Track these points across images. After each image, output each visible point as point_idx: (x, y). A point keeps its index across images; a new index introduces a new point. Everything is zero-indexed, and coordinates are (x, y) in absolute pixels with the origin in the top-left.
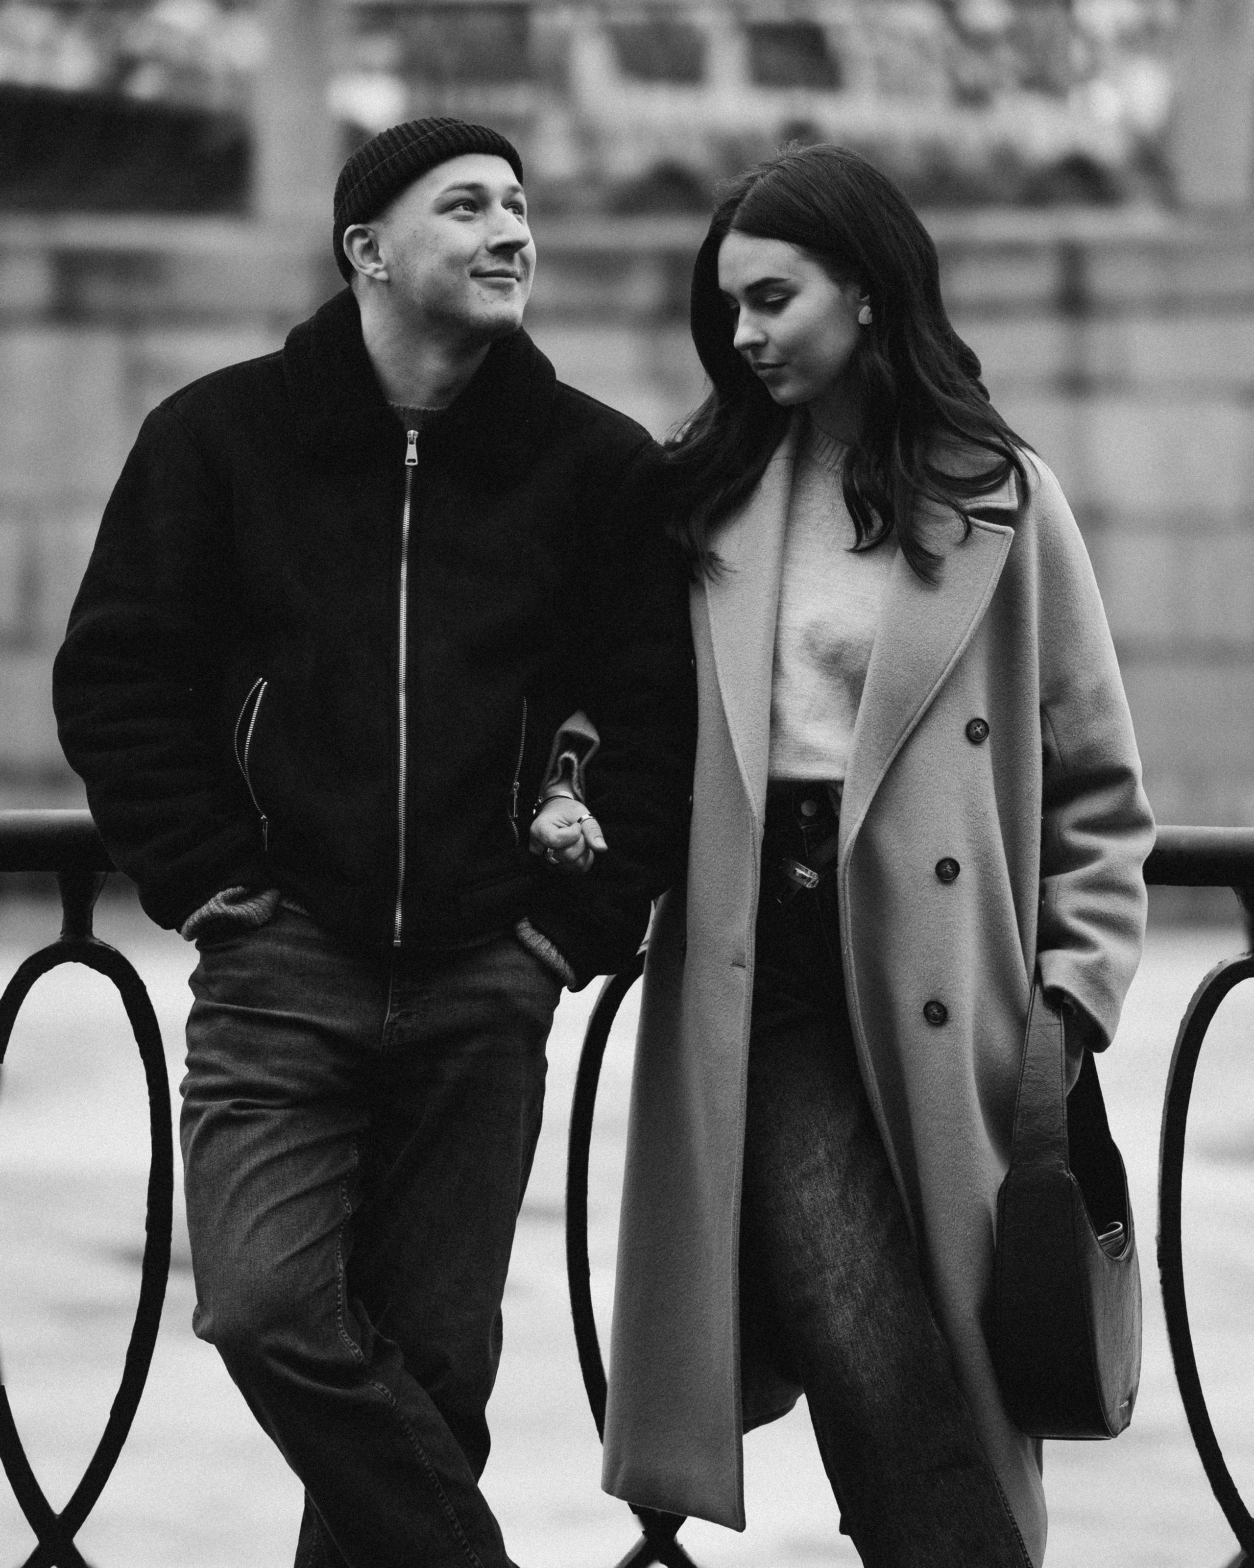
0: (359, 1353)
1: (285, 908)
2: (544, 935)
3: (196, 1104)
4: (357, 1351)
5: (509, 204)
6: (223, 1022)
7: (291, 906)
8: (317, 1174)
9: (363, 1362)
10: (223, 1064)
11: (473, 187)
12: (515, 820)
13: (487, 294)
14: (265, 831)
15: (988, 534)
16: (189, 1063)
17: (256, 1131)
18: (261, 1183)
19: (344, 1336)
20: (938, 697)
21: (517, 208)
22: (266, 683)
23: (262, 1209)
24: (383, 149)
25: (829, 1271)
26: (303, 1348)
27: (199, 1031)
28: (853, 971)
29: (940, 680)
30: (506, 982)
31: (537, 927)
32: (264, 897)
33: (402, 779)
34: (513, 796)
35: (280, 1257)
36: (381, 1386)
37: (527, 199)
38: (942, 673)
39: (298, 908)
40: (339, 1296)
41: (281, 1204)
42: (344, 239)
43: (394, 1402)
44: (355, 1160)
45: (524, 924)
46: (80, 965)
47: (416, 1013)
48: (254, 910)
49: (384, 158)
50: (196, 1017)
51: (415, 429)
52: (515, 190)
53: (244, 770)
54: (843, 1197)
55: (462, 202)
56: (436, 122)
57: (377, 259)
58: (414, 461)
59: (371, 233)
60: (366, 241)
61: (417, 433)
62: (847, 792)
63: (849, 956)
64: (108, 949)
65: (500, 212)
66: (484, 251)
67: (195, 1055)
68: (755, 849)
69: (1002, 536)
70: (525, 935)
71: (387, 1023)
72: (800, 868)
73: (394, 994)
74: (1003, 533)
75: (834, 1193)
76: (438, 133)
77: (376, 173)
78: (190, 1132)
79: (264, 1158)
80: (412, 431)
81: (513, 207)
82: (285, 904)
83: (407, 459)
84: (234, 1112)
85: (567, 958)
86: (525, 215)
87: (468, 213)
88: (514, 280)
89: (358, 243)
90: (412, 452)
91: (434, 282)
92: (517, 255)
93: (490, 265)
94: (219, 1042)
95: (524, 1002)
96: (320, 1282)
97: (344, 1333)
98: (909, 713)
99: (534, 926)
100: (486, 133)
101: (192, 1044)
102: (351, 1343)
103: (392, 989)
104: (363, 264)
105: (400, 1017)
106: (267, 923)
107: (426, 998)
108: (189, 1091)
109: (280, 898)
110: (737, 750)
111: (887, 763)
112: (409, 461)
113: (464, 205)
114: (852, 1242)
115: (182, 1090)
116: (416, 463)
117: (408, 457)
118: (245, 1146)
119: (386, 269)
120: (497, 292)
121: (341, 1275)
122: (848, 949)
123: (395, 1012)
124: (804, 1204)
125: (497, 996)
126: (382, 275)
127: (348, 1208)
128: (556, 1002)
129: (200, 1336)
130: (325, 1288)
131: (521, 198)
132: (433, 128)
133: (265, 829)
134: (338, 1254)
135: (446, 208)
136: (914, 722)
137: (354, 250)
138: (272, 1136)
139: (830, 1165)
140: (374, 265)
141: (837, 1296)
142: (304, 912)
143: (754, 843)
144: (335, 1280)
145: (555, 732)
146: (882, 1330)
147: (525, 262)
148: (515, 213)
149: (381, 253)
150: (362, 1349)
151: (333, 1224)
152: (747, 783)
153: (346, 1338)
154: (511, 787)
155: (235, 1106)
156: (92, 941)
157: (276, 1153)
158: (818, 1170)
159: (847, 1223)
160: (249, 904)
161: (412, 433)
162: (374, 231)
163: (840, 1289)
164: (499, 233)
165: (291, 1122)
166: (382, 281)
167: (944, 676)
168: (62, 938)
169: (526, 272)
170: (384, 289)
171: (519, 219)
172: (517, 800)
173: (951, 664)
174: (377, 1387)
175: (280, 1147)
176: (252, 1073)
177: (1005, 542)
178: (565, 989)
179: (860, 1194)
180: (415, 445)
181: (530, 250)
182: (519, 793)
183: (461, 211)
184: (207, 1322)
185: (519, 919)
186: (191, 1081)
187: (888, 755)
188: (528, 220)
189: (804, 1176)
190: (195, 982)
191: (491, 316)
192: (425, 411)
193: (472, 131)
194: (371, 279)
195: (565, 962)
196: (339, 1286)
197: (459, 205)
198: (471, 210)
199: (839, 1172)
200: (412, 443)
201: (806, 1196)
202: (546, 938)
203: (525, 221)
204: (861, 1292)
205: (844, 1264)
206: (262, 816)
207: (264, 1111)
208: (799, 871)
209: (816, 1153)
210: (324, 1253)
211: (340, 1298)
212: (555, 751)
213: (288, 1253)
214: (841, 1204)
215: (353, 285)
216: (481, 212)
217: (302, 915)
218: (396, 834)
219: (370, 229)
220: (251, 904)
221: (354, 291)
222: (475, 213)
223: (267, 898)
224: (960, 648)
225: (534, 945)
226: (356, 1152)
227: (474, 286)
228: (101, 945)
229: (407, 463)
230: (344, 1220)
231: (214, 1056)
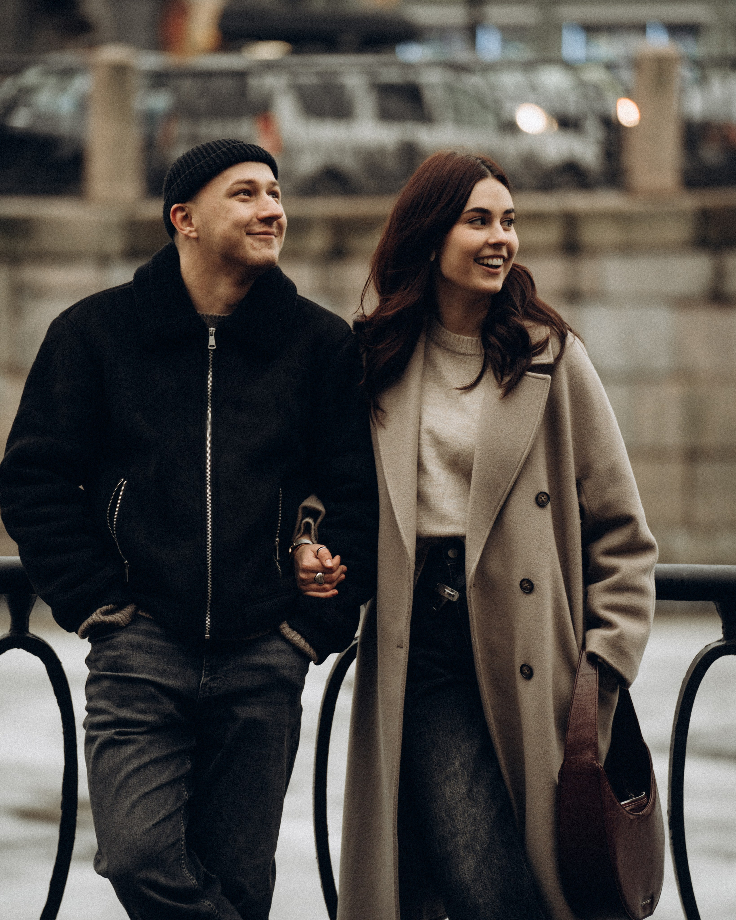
0: (195, 883)
1: (140, 615)
2: (296, 631)
3: (94, 733)
4: (194, 881)
5: (270, 192)
6: (106, 684)
7: (144, 614)
8: (166, 776)
9: (198, 888)
10: (108, 708)
11: (250, 182)
12: (278, 561)
13: (256, 244)
14: (127, 570)
15: (536, 380)
16: (88, 709)
17: (130, 749)
18: (134, 781)
19: (186, 872)
20: (516, 482)
21: (274, 194)
22: (126, 482)
23: (135, 796)
24: (194, 158)
25: (460, 836)
26: (162, 880)
27: (93, 690)
28: (479, 652)
29: (516, 472)
30: (274, 660)
31: (292, 627)
32: (126, 609)
33: (209, 538)
34: (276, 546)
35: (147, 826)
36: (209, 903)
37: (281, 190)
38: (517, 467)
39: (148, 616)
40: (183, 848)
41: (148, 793)
42: (171, 213)
43: (216, 913)
44: (189, 766)
45: (284, 625)
46: (21, 650)
47: (220, 678)
48: (120, 617)
49: (195, 164)
50: (91, 681)
51: (213, 327)
52: (274, 184)
53: (114, 534)
54: (470, 790)
55: (242, 191)
56: (227, 142)
57: (191, 225)
58: (213, 346)
59: (187, 209)
60: (184, 214)
61: (214, 329)
62: (468, 543)
63: (476, 643)
64: (38, 640)
65: (265, 197)
66: (255, 220)
67: (92, 704)
68: (409, 577)
69: (543, 381)
70: (285, 632)
71: (202, 684)
72: (447, 589)
73: (206, 666)
74: (544, 379)
75: (464, 789)
76: (228, 149)
77: (190, 172)
78: (91, 750)
79: (136, 766)
80: (212, 328)
81: (272, 194)
82: (140, 613)
83: (209, 345)
84: (116, 737)
85: (311, 645)
86: (280, 198)
87: (247, 197)
88: (273, 237)
89: (179, 215)
90: (212, 341)
91: (226, 238)
92: (275, 223)
93: (258, 228)
94: (105, 695)
95: (286, 673)
96: (171, 840)
97: (186, 871)
98: (500, 493)
99: (291, 626)
100: (257, 150)
101: (89, 698)
102: (190, 876)
103: (205, 663)
104: (182, 227)
105: (209, 681)
106: (127, 625)
107: (225, 669)
108: (89, 726)
109: (137, 610)
110: (398, 518)
111: (490, 524)
112: (210, 346)
113: (243, 192)
114: (475, 819)
115: (84, 725)
116: (215, 348)
117: (210, 344)
118: (124, 759)
119: (196, 230)
120: (263, 244)
121: (183, 836)
122: (475, 639)
123: (208, 676)
124: (447, 795)
125: (269, 669)
126: (194, 235)
127: (186, 795)
128: (307, 671)
129: (99, 873)
130: (172, 845)
131: (278, 189)
132: (225, 146)
133: (127, 569)
134: (181, 823)
135: (233, 194)
136: (504, 498)
137: (177, 219)
138: (140, 752)
139: (462, 772)
140: (189, 229)
141: (464, 852)
142: (151, 617)
143: (409, 574)
144: (178, 840)
145: (298, 507)
146: (491, 872)
147: (280, 227)
148: (273, 197)
149: (193, 221)
150: (197, 880)
151: (179, 804)
152: (404, 538)
153: (187, 873)
154: (274, 541)
155: (116, 733)
156: (28, 635)
157: (143, 762)
158: (455, 775)
159: (472, 807)
160: (117, 614)
161: (212, 329)
162: (189, 208)
163: (466, 847)
164: (265, 210)
165: (151, 743)
166: (194, 238)
167: (518, 469)
168: (11, 634)
169: (281, 233)
170: (195, 243)
171: (276, 201)
172: (279, 548)
173: (522, 461)
174: (207, 904)
175: (146, 759)
176: (126, 713)
177: (546, 384)
178: (312, 664)
179: (480, 789)
180: (213, 337)
181: (284, 220)
182: (280, 544)
183: (242, 196)
184: (104, 865)
185: (281, 623)
186: (90, 719)
187: (491, 520)
188: (281, 201)
189: (447, 778)
190: (89, 661)
191: (260, 258)
192: (219, 317)
193: (249, 149)
194: (187, 237)
195: (310, 647)
196: (183, 843)
197: (240, 193)
198: (248, 195)
199: (468, 775)
200: (212, 335)
201: (448, 791)
202: (298, 633)
203: (279, 201)
204: (479, 849)
205: (469, 832)
206: (125, 561)
207: (135, 737)
208: (447, 591)
209: (454, 764)
210: (173, 823)
211: (183, 850)
212: (299, 519)
213: (151, 823)
214: (468, 795)
215: (175, 240)
216: (254, 196)
217: (150, 619)
218: (207, 571)
219: (186, 206)
220: (118, 614)
221: (176, 244)
222: (251, 197)
223: (129, 610)
224: (526, 451)
225: (291, 638)
226: (189, 761)
227: (248, 240)
228: (34, 638)
229: (209, 348)
230: (184, 803)
231: (102, 704)
